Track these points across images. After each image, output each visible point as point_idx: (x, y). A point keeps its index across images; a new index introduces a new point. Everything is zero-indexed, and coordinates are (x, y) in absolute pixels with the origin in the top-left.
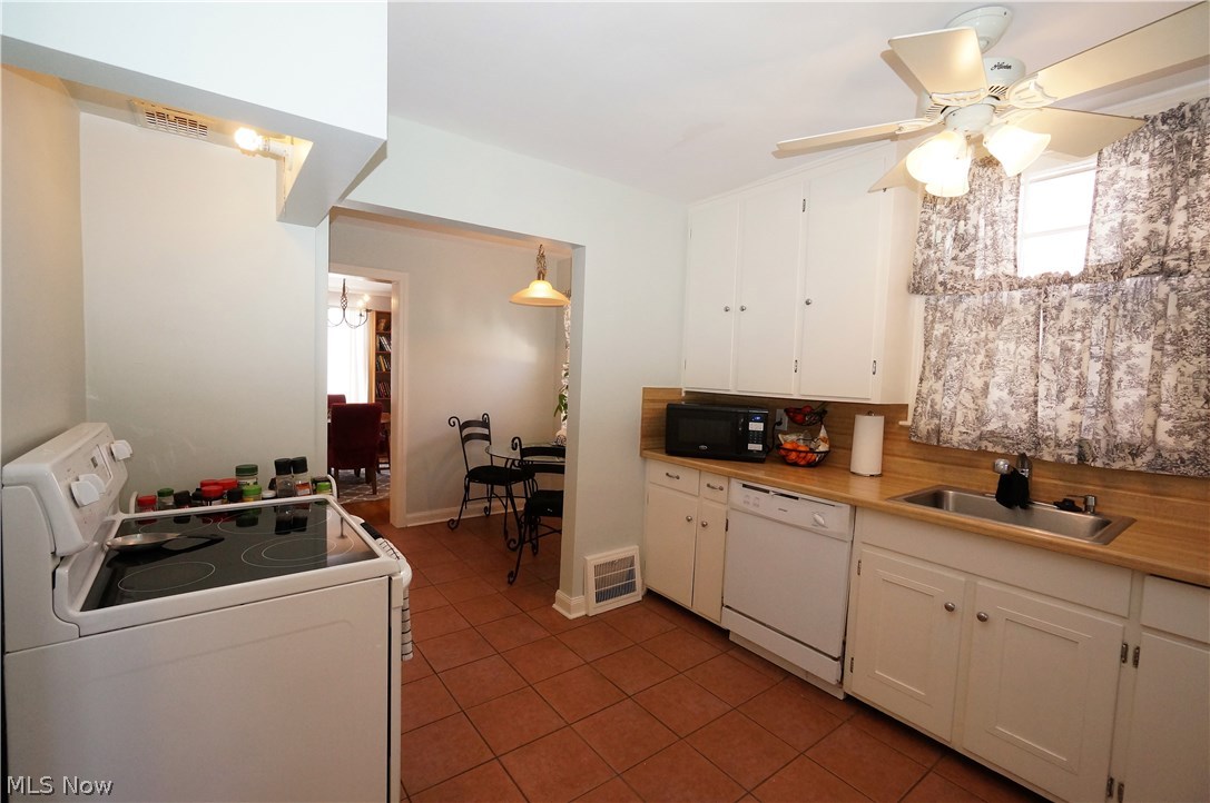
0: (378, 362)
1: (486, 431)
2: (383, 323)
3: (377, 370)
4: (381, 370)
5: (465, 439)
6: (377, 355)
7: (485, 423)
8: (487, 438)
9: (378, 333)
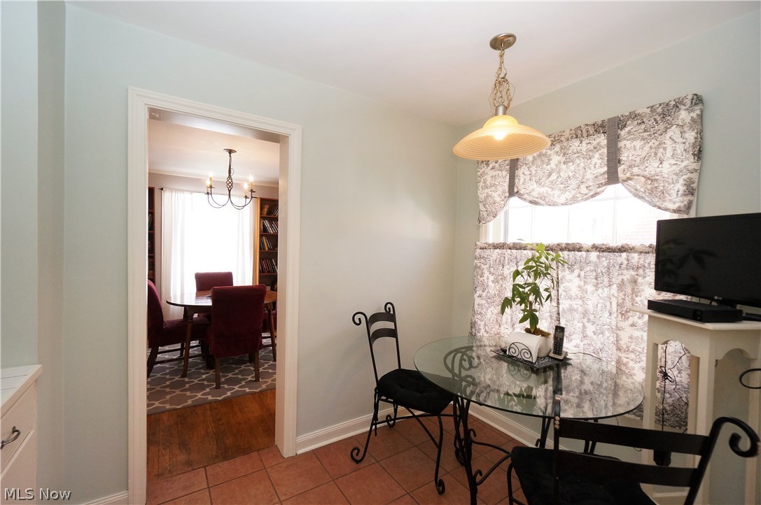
0: (261, 243)
1: (390, 325)
2: (269, 209)
3: (260, 249)
4: (264, 249)
5: (373, 337)
6: (261, 236)
7: (389, 315)
8: (393, 333)
9: (262, 218)
